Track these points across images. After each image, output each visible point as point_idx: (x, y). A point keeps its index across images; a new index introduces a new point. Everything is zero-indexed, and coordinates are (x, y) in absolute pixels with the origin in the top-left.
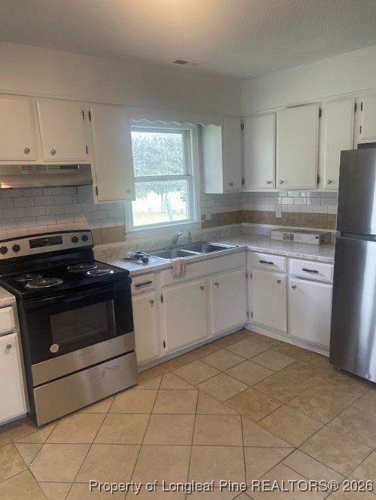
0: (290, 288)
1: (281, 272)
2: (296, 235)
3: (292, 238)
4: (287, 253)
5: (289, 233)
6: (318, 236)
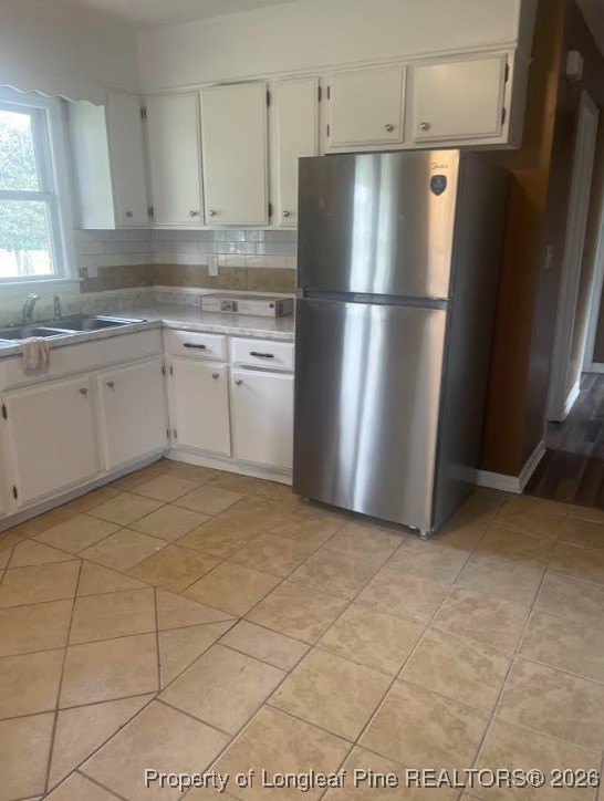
0: (233, 385)
1: (217, 360)
2: (240, 302)
3: (235, 308)
4: (226, 329)
5: (230, 300)
6: (274, 303)
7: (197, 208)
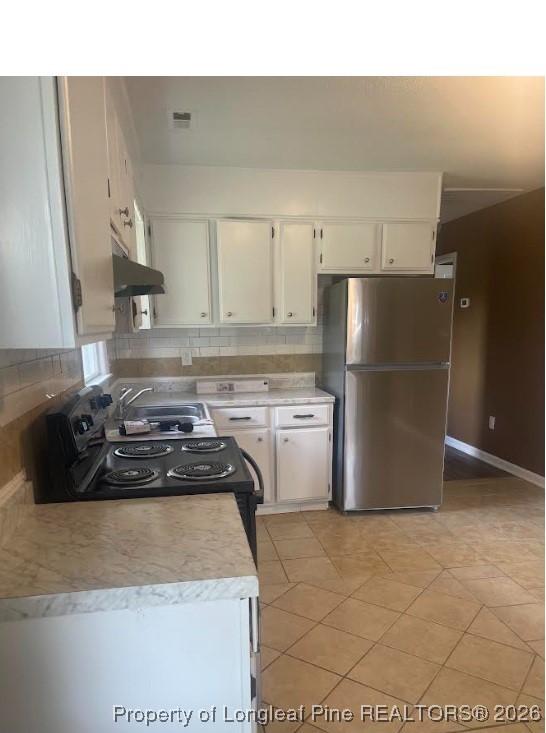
0: (279, 443)
1: (260, 427)
2: (236, 383)
3: (231, 388)
5: (226, 383)
6: (268, 381)
7: (206, 310)
